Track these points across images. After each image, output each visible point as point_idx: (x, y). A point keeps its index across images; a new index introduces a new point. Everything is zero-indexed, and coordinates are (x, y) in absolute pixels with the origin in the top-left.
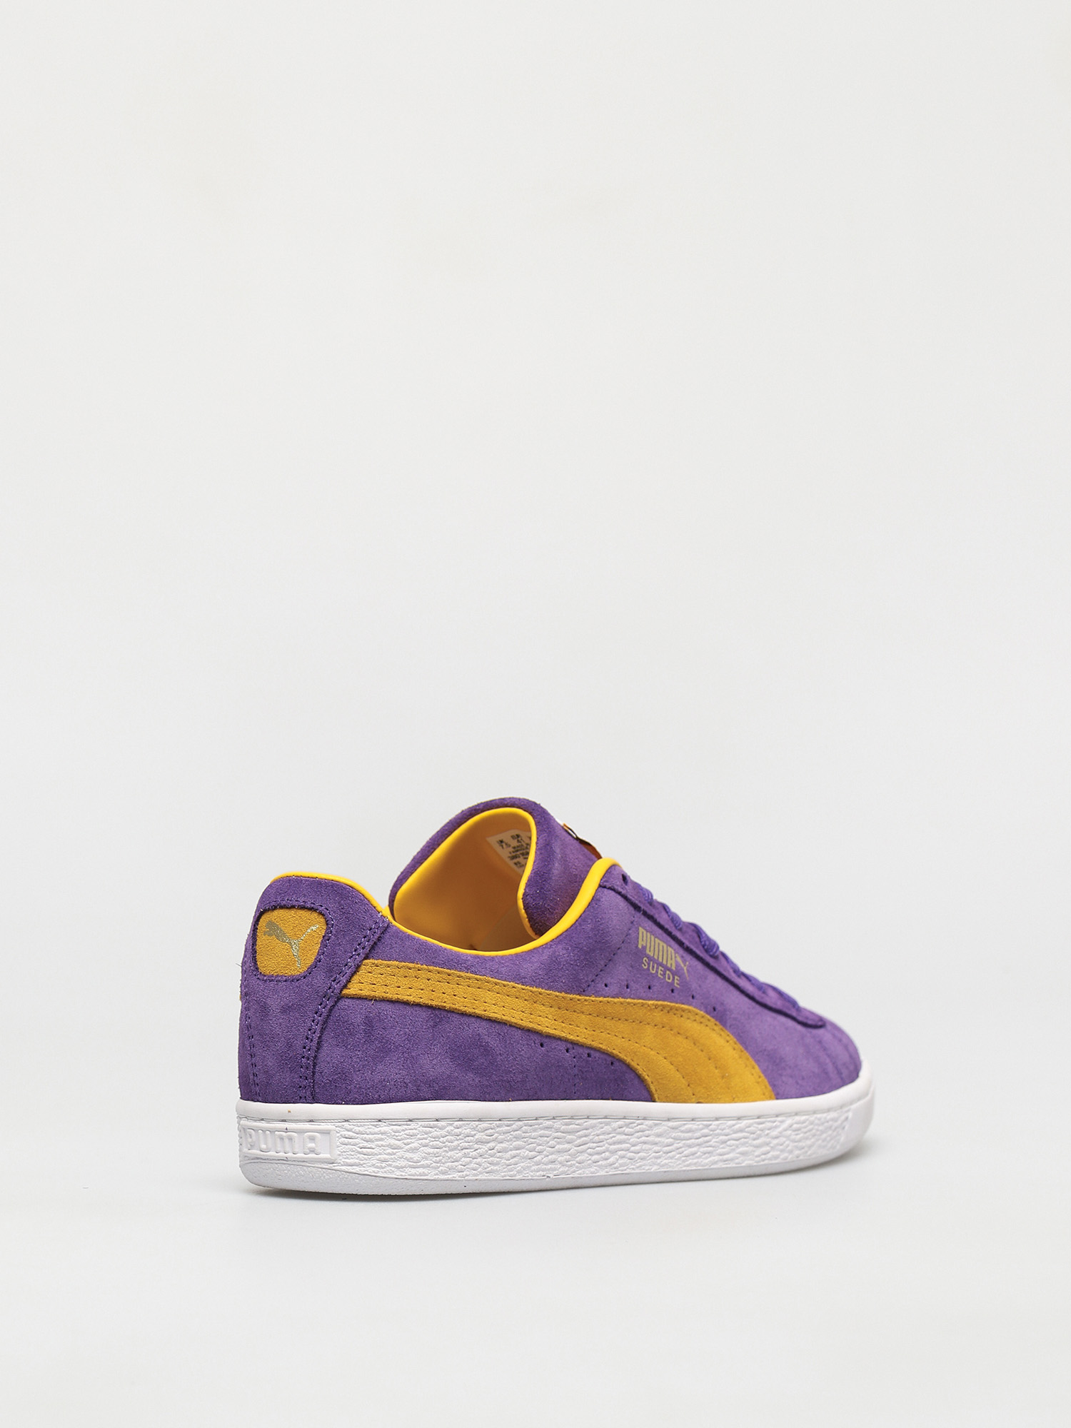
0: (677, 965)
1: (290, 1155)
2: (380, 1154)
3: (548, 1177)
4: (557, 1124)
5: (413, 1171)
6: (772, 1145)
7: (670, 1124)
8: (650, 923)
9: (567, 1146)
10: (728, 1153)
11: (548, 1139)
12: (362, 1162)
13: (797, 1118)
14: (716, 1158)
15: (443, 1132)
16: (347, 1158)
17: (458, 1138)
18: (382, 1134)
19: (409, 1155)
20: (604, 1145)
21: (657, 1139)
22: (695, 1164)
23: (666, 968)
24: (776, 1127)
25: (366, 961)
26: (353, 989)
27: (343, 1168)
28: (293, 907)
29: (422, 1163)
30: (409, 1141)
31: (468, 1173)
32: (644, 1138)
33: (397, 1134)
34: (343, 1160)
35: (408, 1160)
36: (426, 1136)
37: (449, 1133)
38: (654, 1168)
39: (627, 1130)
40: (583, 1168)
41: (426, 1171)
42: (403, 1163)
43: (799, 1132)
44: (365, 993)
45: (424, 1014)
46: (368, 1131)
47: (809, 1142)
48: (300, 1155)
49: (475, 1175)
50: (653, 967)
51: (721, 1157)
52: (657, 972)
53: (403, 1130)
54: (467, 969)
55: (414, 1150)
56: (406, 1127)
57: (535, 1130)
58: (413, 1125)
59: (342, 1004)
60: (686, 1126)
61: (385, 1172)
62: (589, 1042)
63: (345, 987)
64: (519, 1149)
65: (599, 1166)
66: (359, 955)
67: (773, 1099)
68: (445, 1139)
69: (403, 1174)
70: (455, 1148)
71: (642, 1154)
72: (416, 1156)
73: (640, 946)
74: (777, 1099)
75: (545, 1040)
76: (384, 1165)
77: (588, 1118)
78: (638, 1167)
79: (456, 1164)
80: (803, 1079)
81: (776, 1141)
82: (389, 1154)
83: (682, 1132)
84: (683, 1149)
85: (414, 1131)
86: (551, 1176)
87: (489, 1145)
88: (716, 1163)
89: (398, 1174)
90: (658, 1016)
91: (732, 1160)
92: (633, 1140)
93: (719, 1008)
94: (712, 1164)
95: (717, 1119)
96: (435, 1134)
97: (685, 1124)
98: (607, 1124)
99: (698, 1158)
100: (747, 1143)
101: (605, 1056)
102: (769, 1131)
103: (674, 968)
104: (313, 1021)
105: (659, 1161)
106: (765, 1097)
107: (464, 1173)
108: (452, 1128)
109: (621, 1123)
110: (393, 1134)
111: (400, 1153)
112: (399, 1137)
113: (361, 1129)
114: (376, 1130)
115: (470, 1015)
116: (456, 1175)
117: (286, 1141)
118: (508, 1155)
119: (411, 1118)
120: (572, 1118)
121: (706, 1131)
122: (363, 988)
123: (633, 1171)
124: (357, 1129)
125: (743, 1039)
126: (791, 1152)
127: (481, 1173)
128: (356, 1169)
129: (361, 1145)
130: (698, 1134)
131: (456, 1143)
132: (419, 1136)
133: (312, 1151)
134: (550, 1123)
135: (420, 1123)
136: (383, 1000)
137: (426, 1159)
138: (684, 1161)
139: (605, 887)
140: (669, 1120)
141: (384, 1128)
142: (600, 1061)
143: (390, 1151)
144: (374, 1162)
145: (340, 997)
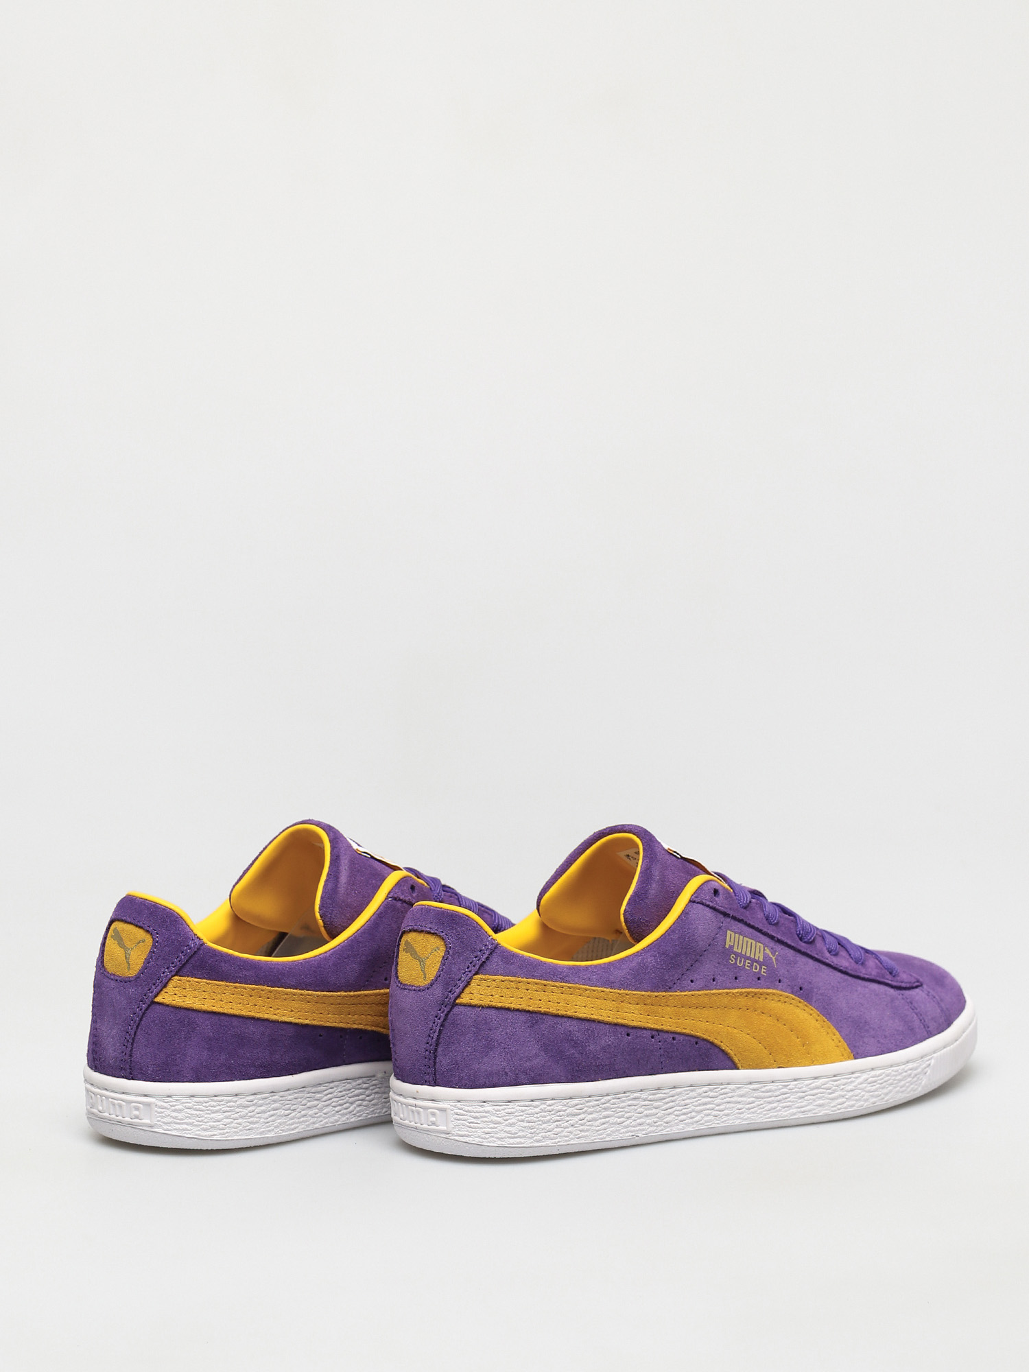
0: (766, 956)
1: (418, 1125)
2: (484, 1128)
3: (637, 1136)
4: (644, 1095)
5: (512, 1141)
6: (847, 1097)
7: (752, 1086)
8: (740, 925)
9: (654, 1111)
10: (807, 1106)
11: (636, 1107)
12: (470, 1134)
13: (873, 1073)
14: (795, 1111)
15: (537, 1110)
16: (459, 1130)
17: (551, 1113)
18: (486, 1112)
19: (508, 1129)
20: (690, 1107)
21: (740, 1099)
22: (776, 1116)
23: (754, 961)
24: (851, 1082)
25: (476, 976)
26: (465, 999)
27: (456, 1138)
28: (422, 931)
29: (519, 1134)
30: (508, 1117)
31: (560, 1140)
32: (728, 1099)
33: (498, 1113)
34: (457, 1132)
35: (507, 1133)
36: (522, 1114)
37: (543, 1111)
38: (737, 1122)
39: (711, 1094)
40: (670, 1126)
41: (522, 1140)
42: (503, 1135)
43: (875, 1084)
44: (474, 1002)
45: (523, 1017)
46: (475, 1110)
47: (885, 1091)
48: (425, 1126)
49: (566, 1141)
50: (740, 961)
51: (799, 1110)
52: (744, 965)
53: (503, 1110)
54: (563, 980)
55: (512, 1125)
56: (505, 1107)
57: (623, 1102)
58: (511, 1105)
59: (456, 1010)
60: (766, 1088)
61: (489, 1142)
62: (673, 1029)
63: (458, 996)
64: (608, 1117)
65: (685, 1124)
66: (470, 971)
67: (852, 1059)
68: (538, 1115)
69: (504, 1143)
70: (548, 1121)
71: (726, 1112)
72: (513, 1129)
73: (727, 946)
74: (855, 1058)
75: (630, 1031)
76: (487, 1136)
77: (674, 1087)
78: (723, 1122)
79: (549, 1133)
80: (886, 1037)
81: (851, 1094)
82: (491, 1128)
83: (763, 1092)
84: (764, 1105)
85: (512, 1110)
86: (640, 1135)
87: (579, 1116)
88: (795, 1114)
89: (499, 1143)
90: (742, 1001)
91: (809, 1111)
92: (718, 1101)
93: (805, 986)
94: (791, 1116)
95: (795, 1080)
96: (529, 1112)
97: (765, 1086)
98: (692, 1091)
99: (777, 1111)
100: (823, 1097)
101: (689, 1038)
102: (844, 1087)
103: (761, 960)
104: (434, 1023)
105: (742, 1116)
106: (843, 1058)
107: (557, 1140)
108: (545, 1106)
109: (706, 1088)
110: (495, 1112)
111: (501, 1127)
112: (500, 1115)
113: (470, 1108)
114: (481, 1109)
115: (563, 1016)
116: (549, 1142)
117: (416, 1114)
118: (598, 1123)
119: (510, 1099)
120: (659, 1089)
121: (785, 1090)
122: (473, 998)
123: (718, 1125)
124: (466, 1108)
125: (827, 1010)
126: (866, 1100)
127: (572, 1139)
128: (467, 1139)
129: (469, 1121)
130: (778, 1093)
131: (548, 1118)
132: (516, 1114)
133: (434, 1124)
134: (637, 1095)
135: (517, 1104)
136: (490, 1007)
137: (523, 1131)
138: (765, 1115)
139: (694, 902)
140: (750, 1083)
141: (488, 1108)
142: (684, 1043)
143: (492, 1125)
144: (480, 1134)
145: (454, 1005)
